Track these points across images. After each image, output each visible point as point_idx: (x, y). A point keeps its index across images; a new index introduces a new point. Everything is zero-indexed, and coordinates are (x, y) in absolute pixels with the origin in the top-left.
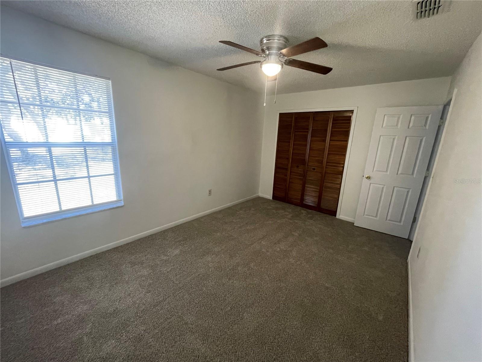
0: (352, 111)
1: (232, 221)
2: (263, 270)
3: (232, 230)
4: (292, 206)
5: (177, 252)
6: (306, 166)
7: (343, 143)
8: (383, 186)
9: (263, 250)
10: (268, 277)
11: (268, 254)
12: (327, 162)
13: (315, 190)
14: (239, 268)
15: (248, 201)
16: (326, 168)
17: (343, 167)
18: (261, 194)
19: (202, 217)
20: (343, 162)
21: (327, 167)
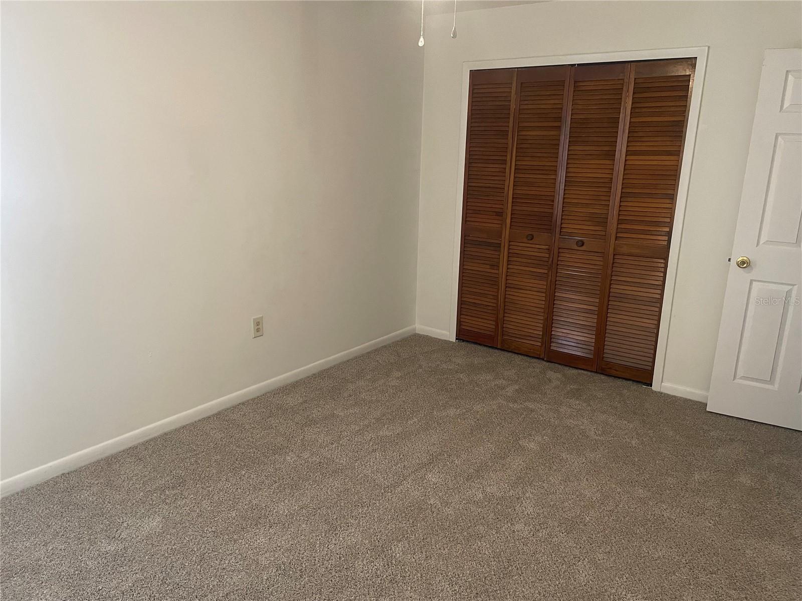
0: (691, 62)
1: (333, 415)
2: (432, 562)
3: (332, 444)
4: (518, 359)
5: (154, 524)
6: (557, 235)
7: (667, 160)
8: (788, 288)
9: (432, 502)
10: (451, 584)
11: (449, 511)
12: (620, 222)
13: (585, 307)
14: (359, 564)
15: (377, 351)
16: (616, 238)
17: (669, 235)
18: (421, 327)
19: (235, 408)
20: (668, 220)
21: (619, 235)
